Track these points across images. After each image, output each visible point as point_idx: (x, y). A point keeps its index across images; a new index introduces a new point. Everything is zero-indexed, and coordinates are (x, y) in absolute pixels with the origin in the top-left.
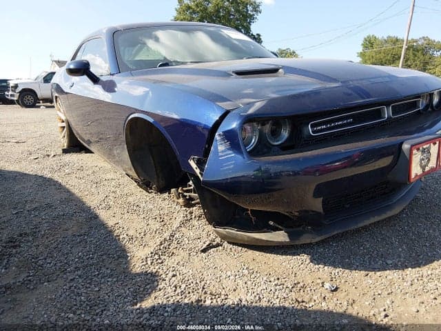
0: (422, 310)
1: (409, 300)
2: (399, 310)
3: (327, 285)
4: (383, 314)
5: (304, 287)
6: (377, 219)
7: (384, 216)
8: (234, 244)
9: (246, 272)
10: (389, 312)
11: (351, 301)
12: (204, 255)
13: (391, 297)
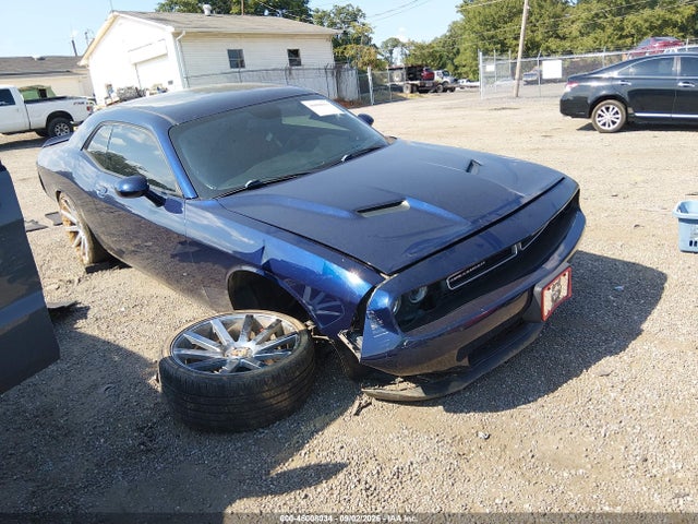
0: (561, 446)
1: (551, 437)
2: (543, 449)
3: (481, 434)
4: (530, 455)
5: (461, 439)
6: (515, 352)
7: (522, 348)
8: (382, 400)
9: (406, 432)
10: (535, 452)
11: (503, 447)
12: (358, 418)
13: (536, 437)
